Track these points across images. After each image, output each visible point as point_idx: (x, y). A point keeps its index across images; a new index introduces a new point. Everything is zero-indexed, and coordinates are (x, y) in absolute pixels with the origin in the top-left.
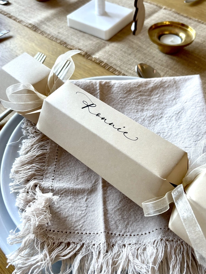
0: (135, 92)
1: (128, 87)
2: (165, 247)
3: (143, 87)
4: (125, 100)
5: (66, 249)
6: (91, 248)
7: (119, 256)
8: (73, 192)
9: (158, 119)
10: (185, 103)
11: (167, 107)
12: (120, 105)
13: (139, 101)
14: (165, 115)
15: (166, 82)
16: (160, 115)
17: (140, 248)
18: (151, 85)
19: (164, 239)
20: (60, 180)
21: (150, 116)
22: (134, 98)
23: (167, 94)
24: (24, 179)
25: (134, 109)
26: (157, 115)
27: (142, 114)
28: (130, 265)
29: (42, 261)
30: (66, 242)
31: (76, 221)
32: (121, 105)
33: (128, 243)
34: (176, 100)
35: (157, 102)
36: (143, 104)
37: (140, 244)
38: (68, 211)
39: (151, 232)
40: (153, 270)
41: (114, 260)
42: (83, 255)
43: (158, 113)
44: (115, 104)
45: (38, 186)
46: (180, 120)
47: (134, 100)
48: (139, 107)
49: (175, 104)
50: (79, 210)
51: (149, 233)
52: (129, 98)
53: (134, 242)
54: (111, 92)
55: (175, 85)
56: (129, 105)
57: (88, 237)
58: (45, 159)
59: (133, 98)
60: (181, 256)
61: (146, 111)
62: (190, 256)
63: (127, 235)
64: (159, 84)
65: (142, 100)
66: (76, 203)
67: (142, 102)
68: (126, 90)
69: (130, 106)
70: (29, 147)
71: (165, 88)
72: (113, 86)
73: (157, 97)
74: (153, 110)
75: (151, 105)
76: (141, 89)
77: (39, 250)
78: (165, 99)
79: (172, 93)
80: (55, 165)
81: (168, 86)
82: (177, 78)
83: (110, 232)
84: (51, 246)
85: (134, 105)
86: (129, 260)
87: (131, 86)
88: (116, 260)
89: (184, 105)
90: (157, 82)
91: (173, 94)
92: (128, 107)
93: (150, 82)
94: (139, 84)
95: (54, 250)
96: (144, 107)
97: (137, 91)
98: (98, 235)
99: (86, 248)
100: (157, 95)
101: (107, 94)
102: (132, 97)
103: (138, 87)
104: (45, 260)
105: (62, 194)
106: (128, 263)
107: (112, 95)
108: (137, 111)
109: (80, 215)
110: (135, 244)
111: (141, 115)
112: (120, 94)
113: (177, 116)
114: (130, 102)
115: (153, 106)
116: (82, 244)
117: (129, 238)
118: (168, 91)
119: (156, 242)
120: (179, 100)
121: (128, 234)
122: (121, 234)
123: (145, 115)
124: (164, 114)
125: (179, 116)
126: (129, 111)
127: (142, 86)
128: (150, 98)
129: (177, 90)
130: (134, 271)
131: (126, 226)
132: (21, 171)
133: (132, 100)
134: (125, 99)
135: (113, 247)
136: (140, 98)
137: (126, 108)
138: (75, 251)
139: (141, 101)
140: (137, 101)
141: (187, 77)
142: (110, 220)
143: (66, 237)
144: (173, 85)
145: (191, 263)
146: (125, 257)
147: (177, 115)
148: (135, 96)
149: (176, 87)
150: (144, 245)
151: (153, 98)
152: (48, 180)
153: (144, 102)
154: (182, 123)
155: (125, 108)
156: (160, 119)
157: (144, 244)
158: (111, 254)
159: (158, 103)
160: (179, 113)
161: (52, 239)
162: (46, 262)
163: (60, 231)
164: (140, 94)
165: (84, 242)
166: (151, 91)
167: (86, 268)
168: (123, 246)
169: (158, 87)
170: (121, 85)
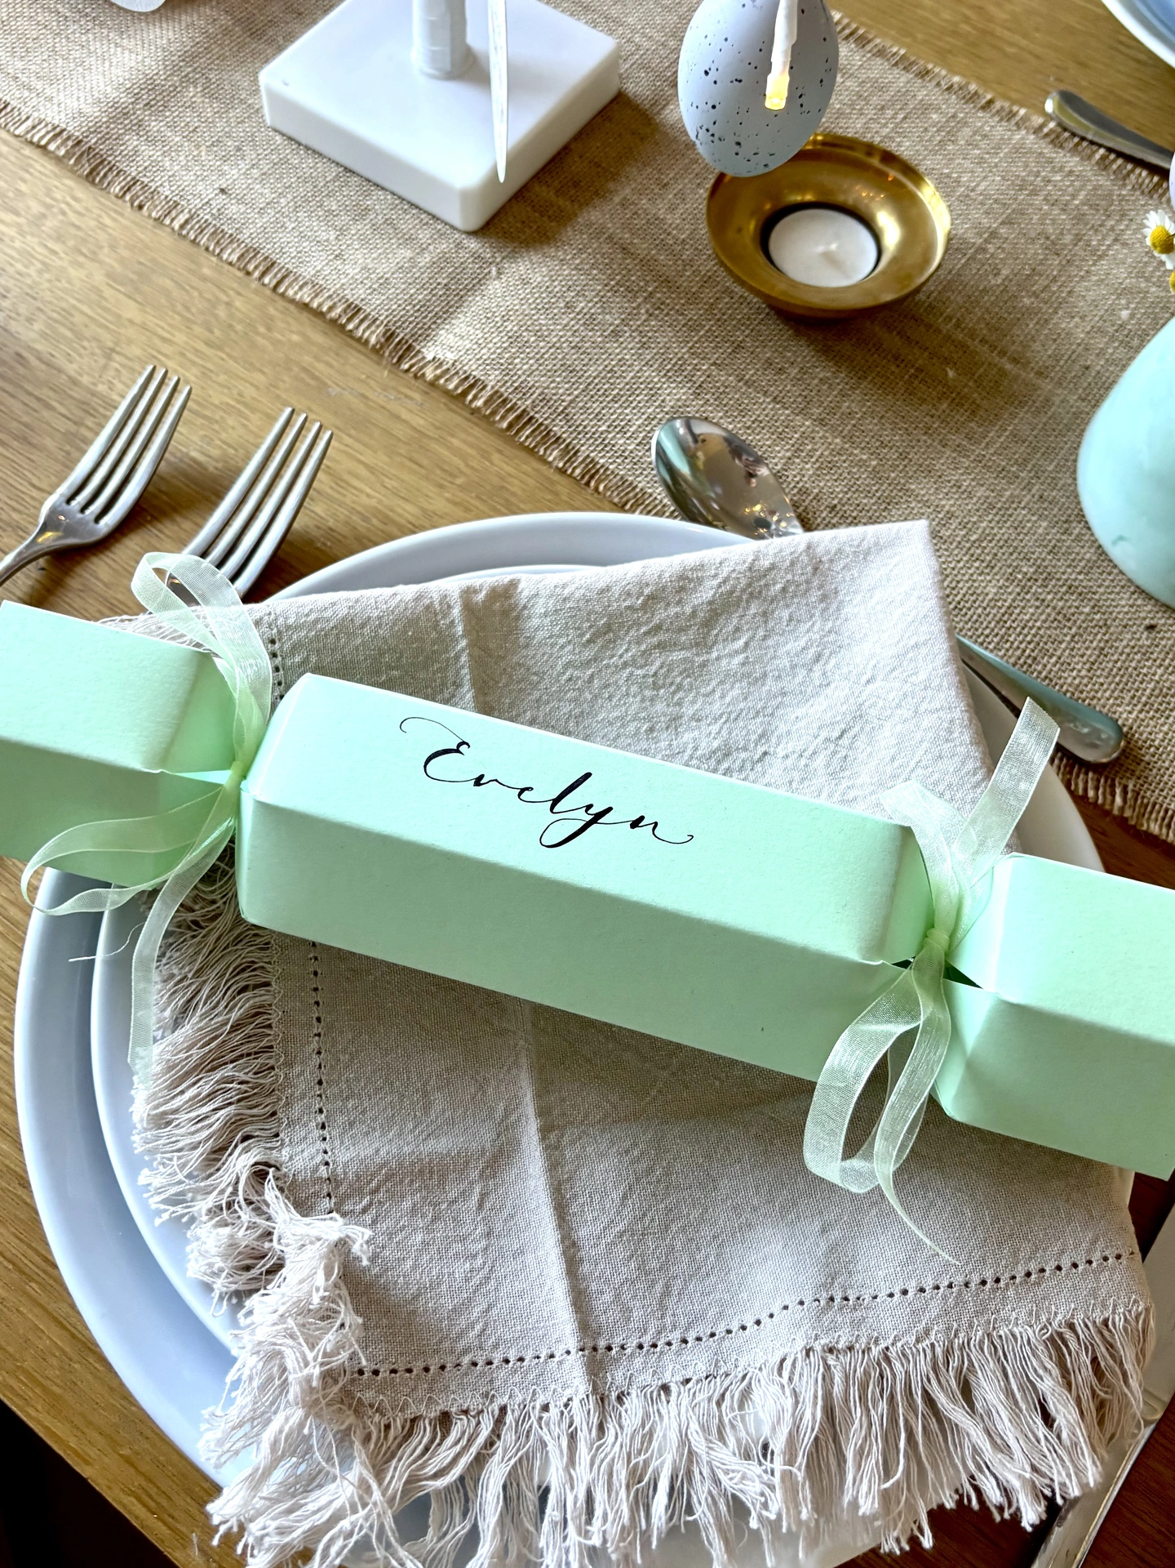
0: (633, 632)
1: (599, 608)
2: (824, 1379)
3: (668, 604)
4: (592, 676)
5: (439, 1445)
6: (535, 1424)
7: (650, 1441)
8: (421, 1171)
9: (748, 765)
10: (868, 682)
11: (787, 699)
12: (570, 701)
13: (655, 674)
14: (778, 744)
15: (773, 567)
16: (758, 742)
17: (728, 1395)
18: (705, 594)
19: (818, 1348)
20: (351, 1124)
21: (714, 752)
22: (633, 662)
23: (782, 634)
24: (200, 1150)
25: (635, 718)
26: (741, 743)
27: (675, 743)
28: (697, 1472)
29: (354, 1511)
30: (432, 1415)
31: (454, 1310)
32: (576, 700)
33: (679, 1378)
34: (827, 662)
35: (736, 678)
36: (673, 688)
37: (727, 1375)
38: (414, 1268)
39: (765, 1320)
40: (788, 1484)
41: (633, 1462)
42: (512, 1462)
44: (545, 697)
45: (270, 1176)
46: (847, 773)
47: (631, 674)
48: (660, 707)
49: (820, 686)
50: (457, 1256)
51: (758, 1323)
52: (608, 666)
53: (702, 1368)
54: (522, 640)
55: (816, 582)
56: (610, 698)
57: (517, 1378)
58: (267, 1031)
59: (625, 665)
60: (883, 1406)
61: (694, 724)
62: (919, 1401)
63: (669, 1344)
64: (743, 582)
65: (669, 671)
66: (440, 1225)
67: (668, 681)
68: (590, 627)
69: (616, 706)
70: (185, 983)
71: (772, 602)
72: (525, 607)
73: (737, 652)
75: (714, 691)
76: (661, 615)
77: (337, 1472)
78: (775, 657)
79: (803, 628)
80: (319, 1053)
81: (784, 590)
82: (827, 539)
83: (602, 1344)
84: (376, 1445)
85: (634, 696)
86: (690, 1452)
87: (616, 605)
88: (642, 1457)
89: (864, 696)
90: (734, 575)
91: (808, 631)
92: (609, 712)
94: (647, 591)
95: (393, 1456)
96: (679, 704)
97: (644, 629)
98: (554, 1364)
99: (517, 1426)
100: (734, 640)
101: (502, 653)
102: (621, 656)
103: (644, 606)
104: (364, 1505)
105: (376, 1191)
106: (690, 1461)
107: (524, 652)
108: (651, 730)
109: (467, 1280)
110: (707, 1377)
111: (670, 745)
112: (562, 647)
113: (835, 753)
114: (616, 683)
115: (723, 697)
116: (497, 1412)
117: (678, 1353)
118: (785, 614)
119: (788, 1364)
121: (675, 1337)
122: (647, 1340)
123: (690, 747)
124: (774, 740)
125: (844, 752)
126: (613, 729)
127: (661, 599)
128: (705, 657)
129: (824, 610)
130: (715, 1492)
131: (661, 1303)
132: (176, 1111)
133: (625, 673)
134: (589, 672)
135: (623, 1404)
136: (658, 664)
137: (600, 718)
138: (474, 1450)
139: (666, 675)
140: (644, 676)
142: (594, 1287)
143: (431, 1390)
144: (808, 582)
145: (924, 1427)
146: (675, 1445)
147: (832, 747)
148: (633, 651)
150: (744, 1377)
151: (718, 658)
152: (303, 1134)
153: (678, 680)
154: (860, 793)
155: (592, 713)
156: (759, 767)
157: (741, 1375)
158: (616, 1438)
159: (744, 684)
160: (841, 737)
161: (377, 1411)
162: (371, 1510)
163: (401, 1367)
164: (655, 640)
165: (505, 1400)
166: (708, 623)
167: (531, 1508)
168: (659, 1395)
169: (740, 599)
170: (565, 599)
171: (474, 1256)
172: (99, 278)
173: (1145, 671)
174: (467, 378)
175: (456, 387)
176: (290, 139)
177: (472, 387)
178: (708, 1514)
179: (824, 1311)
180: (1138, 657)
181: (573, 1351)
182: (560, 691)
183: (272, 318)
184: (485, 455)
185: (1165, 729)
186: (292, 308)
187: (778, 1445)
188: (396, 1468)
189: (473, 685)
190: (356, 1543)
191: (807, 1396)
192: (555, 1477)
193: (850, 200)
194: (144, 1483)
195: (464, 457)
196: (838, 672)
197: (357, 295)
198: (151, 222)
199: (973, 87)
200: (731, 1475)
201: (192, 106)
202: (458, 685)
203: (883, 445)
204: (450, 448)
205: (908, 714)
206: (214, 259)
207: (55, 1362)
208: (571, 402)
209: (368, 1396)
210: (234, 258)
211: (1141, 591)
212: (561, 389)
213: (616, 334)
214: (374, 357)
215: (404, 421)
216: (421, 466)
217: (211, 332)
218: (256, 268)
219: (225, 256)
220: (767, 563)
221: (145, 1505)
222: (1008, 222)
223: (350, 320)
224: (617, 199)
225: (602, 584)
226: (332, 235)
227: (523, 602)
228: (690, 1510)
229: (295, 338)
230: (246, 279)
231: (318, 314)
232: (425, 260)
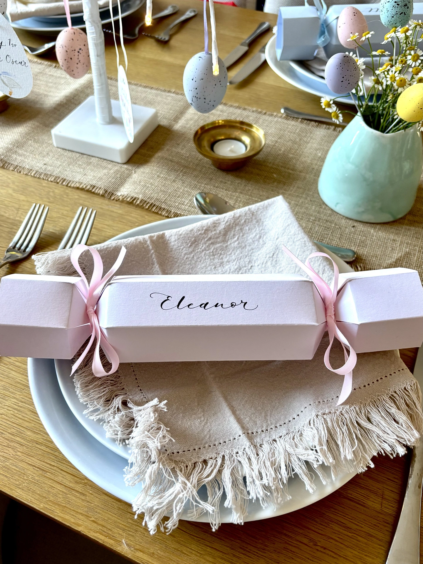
0: (203, 241)
1: (191, 236)
2: (324, 422)
3: (212, 231)
4: (193, 256)
5: (206, 468)
6: (235, 457)
7: (274, 455)
9: (247, 271)
10: (277, 239)
11: (254, 251)
12: (188, 264)
13: (213, 252)
14: (255, 263)
15: (240, 216)
16: (248, 264)
17: (295, 437)
18: (222, 227)
19: (320, 414)
21: (236, 269)
22: (205, 249)
23: (248, 233)
25: (209, 265)
26: (244, 265)
27: (223, 269)
28: (292, 459)
29: (182, 491)
30: (200, 461)
31: (198, 433)
32: (190, 264)
33: (278, 436)
34: (263, 238)
35: (237, 248)
36: (219, 255)
37: (293, 432)
39: (300, 413)
41: (271, 460)
42: (231, 469)
43: (245, 262)
44: (180, 265)
46: (278, 264)
47: (205, 253)
48: (216, 261)
49: (263, 244)
51: (298, 415)
52: (198, 252)
53: (285, 432)
54: (170, 250)
55: (254, 218)
56: (200, 261)
57: (225, 447)
59: (203, 251)
60: (345, 428)
61: (228, 263)
62: (356, 425)
63: (272, 429)
64: (232, 221)
65: (217, 250)
68: (190, 242)
69: (203, 263)
71: (242, 225)
72: (168, 240)
73: (236, 241)
74: (237, 260)
75: (231, 253)
76: (210, 234)
77: (174, 480)
78: (247, 240)
79: (253, 231)
81: (245, 221)
82: (253, 207)
83: (250, 432)
84: (185, 471)
85: (208, 259)
86: (289, 454)
87: (196, 234)
88: (273, 459)
89: (277, 243)
90: (229, 220)
91: (255, 231)
92: (201, 265)
93: (219, 221)
94: (204, 228)
95: (191, 474)
96: (222, 259)
97: (206, 240)
98: (236, 441)
99: (229, 459)
100: (234, 238)
101: (164, 254)
102: (201, 248)
103: (205, 233)
104: (186, 489)
106: (289, 457)
107: (171, 253)
108: (215, 268)
110: (287, 434)
112: (182, 249)
113: (272, 260)
114: (201, 256)
115: (235, 254)
116: (222, 457)
117: (275, 430)
118: (247, 228)
119: (312, 422)
120: (267, 238)
121: (273, 426)
122: (264, 429)
123: (229, 269)
124: (253, 262)
125: (275, 259)
126: (204, 269)
127: (209, 230)
128: (226, 244)
129: (259, 225)
131: (265, 418)
133: (203, 253)
134: (192, 255)
135: (262, 447)
136: (213, 248)
137: (199, 267)
138: (218, 467)
139: (216, 252)
140: (209, 253)
141: (266, 202)
142: (242, 417)
143: (198, 454)
144: (251, 218)
146: (283, 453)
148: (204, 246)
149: (256, 220)
150: (299, 431)
151: (230, 244)
152: (135, 392)
153: (220, 252)
154: (283, 268)
155: (196, 267)
156: (251, 271)
158: (263, 455)
159: (240, 249)
160: (273, 255)
161: (182, 462)
162: (188, 491)
163: (186, 450)
164: (210, 242)
165: (223, 454)
166: (225, 235)
167: (241, 482)
168: (273, 443)
169: (233, 227)
170: (180, 235)
171: (201, 418)
172: (10, 191)
173: (355, 237)
174: (132, 198)
175: (130, 200)
176: (63, 149)
177: (134, 199)
178: (300, 470)
179: (318, 405)
180: (352, 234)
181: (241, 435)
182: (185, 262)
183: (68, 193)
184: (143, 217)
185: (366, 250)
186: (74, 190)
187: (316, 443)
188: (193, 478)
189: (158, 263)
190: (185, 503)
191: (321, 428)
192: (247, 470)
193: (233, 136)
194: (101, 528)
195: (136, 218)
196: (267, 239)
197: (94, 183)
198: (24, 175)
199: (259, 110)
200: (304, 456)
201: (31, 146)
202: (153, 264)
203: (261, 196)
204: (131, 216)
205: (292, 243)
206: (46, 181)
207: (60, 496)
208: (166, 199)
209: (178, 459)
210: (52, 180)
211: (347, 218)
212: (162, 196)
213: (174, 181)
214: (102, 198)
215: (115, 212)
216: (124, 223)
217: (49, 199)
218: (60, 181)
219: (49, 180)
220: (238, 215)
221: (103, 535)
222: (280, 138)
223: (93, 189)
224: (165, 149)
225: (190, 229)
226: (82, 170)
227: (168, 238)
228: (293, 470)
229: (76, 197)
230: (58, 185)
231: (82, 189)
232: (112, 171)
